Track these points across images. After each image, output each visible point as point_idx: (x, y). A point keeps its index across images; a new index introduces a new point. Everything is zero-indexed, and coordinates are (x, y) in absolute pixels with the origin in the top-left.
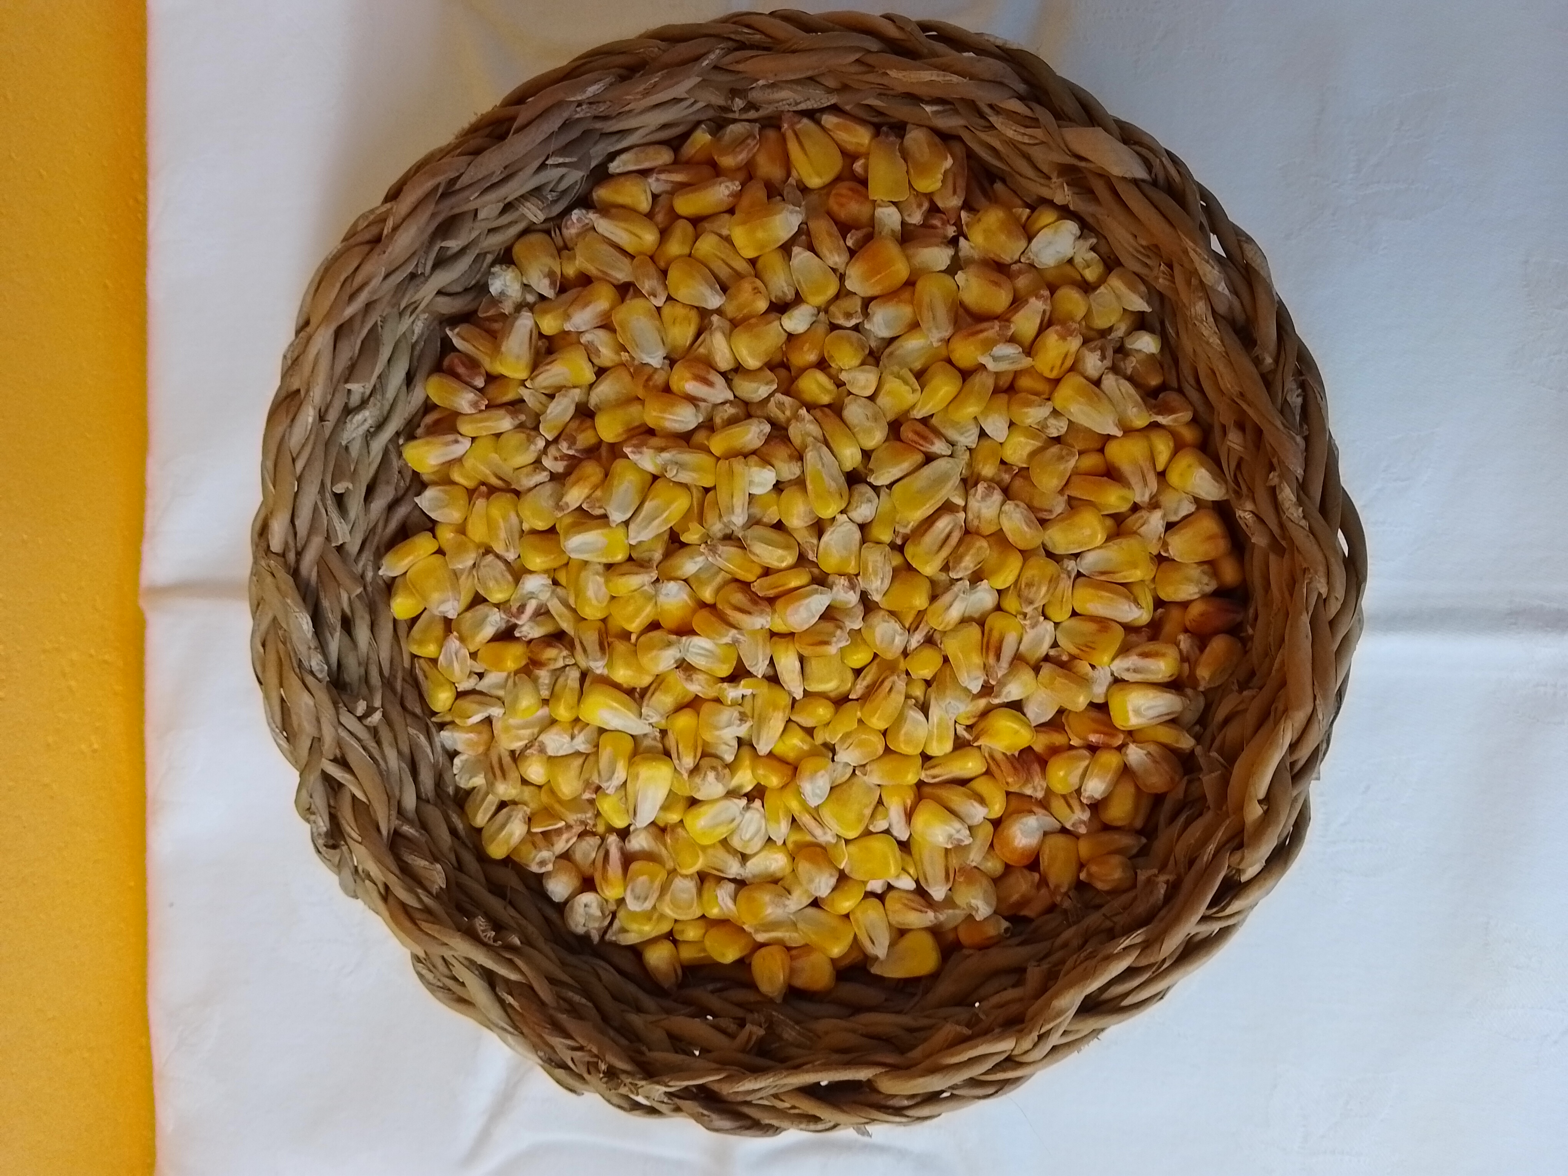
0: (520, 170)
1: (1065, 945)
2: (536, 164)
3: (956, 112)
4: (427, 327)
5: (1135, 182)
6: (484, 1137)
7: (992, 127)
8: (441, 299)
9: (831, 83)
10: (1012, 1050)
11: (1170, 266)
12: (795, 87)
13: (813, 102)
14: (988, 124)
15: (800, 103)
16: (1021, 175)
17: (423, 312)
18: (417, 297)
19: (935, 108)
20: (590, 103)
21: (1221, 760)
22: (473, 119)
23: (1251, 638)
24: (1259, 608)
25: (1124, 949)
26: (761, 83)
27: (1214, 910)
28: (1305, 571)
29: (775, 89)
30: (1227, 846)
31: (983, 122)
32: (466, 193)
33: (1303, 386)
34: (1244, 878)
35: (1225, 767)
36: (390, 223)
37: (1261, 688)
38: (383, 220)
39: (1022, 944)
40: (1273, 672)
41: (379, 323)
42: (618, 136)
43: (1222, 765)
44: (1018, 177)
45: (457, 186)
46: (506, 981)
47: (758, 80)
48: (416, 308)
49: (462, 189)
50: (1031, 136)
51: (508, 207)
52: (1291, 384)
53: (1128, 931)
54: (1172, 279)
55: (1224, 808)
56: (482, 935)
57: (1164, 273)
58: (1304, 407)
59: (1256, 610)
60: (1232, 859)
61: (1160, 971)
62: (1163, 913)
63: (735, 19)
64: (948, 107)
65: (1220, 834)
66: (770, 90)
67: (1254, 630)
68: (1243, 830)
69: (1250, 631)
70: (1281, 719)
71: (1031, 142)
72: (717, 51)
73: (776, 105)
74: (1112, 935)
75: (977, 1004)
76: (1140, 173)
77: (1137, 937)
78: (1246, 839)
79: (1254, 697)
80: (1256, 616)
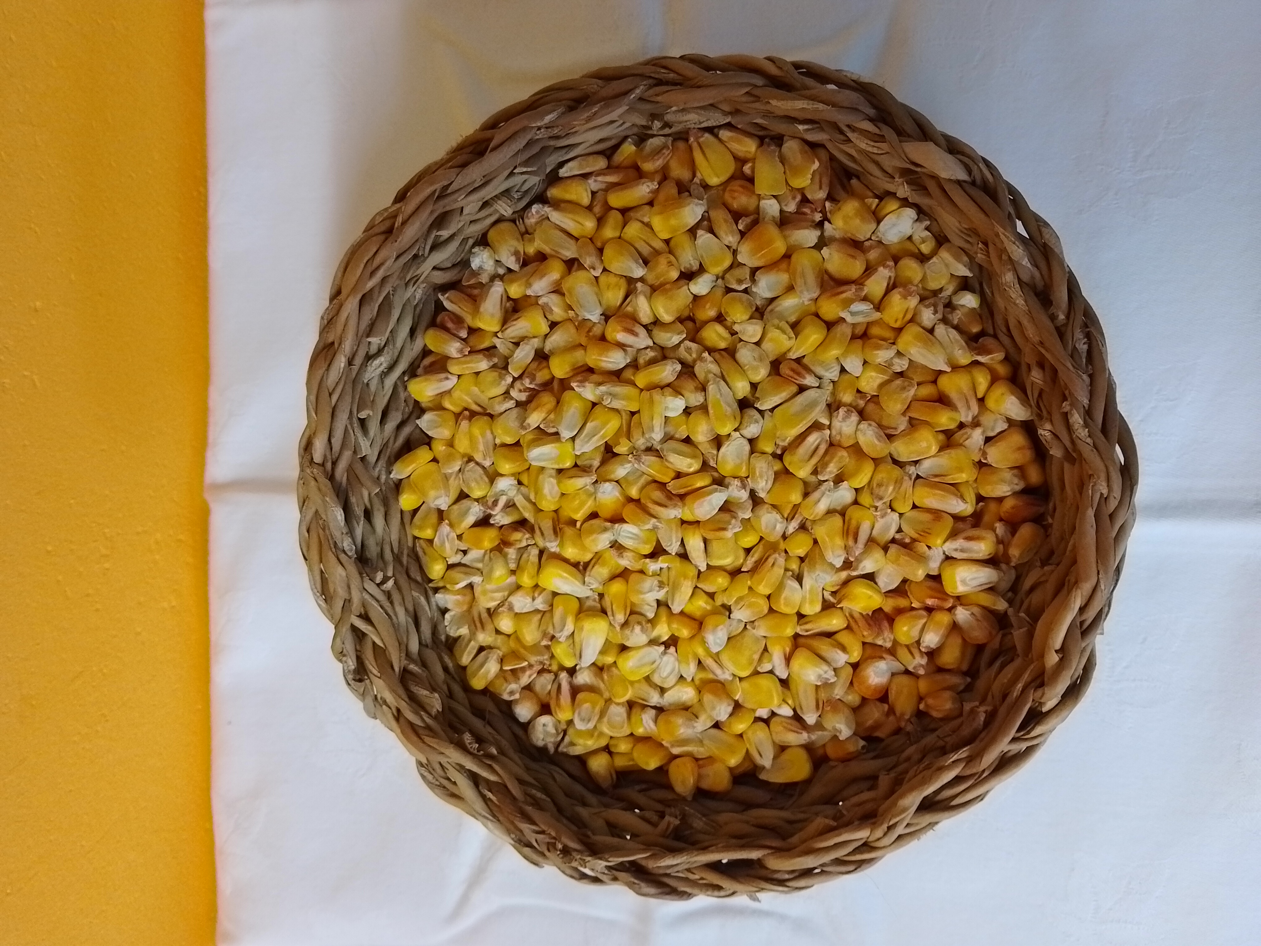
0: (495, 178)
1: (908, 759)
2: (507, 173)
3: (822, 129)
4: (424, 294)
5: (959, 182)
6: (464, 900)
7: (849, 140)
8: (437, 273)
9: (727, 108)
10: (868, 838)
11: (986, 244)
12: (699, 111)
13: (713, 121)
14: (845, 138)
15: (704, 122)
16: (871, 175)
17: (423, 282)
18: (419, 272)
19: (806, 127)
20: (547, 128)
21: (1028, 619)
22: (460, 140)
23: (1051, 525)
24: (1057, 503)
25: (953, 762)
26: (674, 109)
27: (1022, 733)
28: (1090, 476)
29: (684, 113)
30: (1032, 684)
31: (842, 137)
32: (456, 195)
33: (1088, 336)
34: (1045, 709)
35: (1031, 625)
36: (400, 219)
37: (1058, 565)
38: (394, 216)
39: (875, 758)
40: (1068, 552)
41: (391, 292)
42: (566, 149)
43: (1028, 622)
44: (869, 175)
45: (449, 191)
46: (487, 781)
47: (672, 107)
48: (418, 280)
49: (453, 193)
50: (879, 148)
51: (485, 204)
52: (1079, 335)
53: (956, 748)
54: (988, 254)
55: (1030, 656)
56: (469, 746)
57: (982, 250)
58: (1089, 352)
59: (1055, 505)
60: (1035, 695)
61: (981, 779)
62: (982, 735)
63: (652, 62)
64: (816, 126)
65: (1026, 676)
66: (680, 114)
67: (1053, 520)
68: (1043, 673)
69: (1050, 521)
70: (1072, 589)
71: (879, 152)
72: (642, 87)
73: (685, 124)
74: (944, 751)
75: (841, 803)
76: (962, 175)
77: (963, 753)
78: (1046, 679)
79: (1053, 571)
80: (1055, 509)
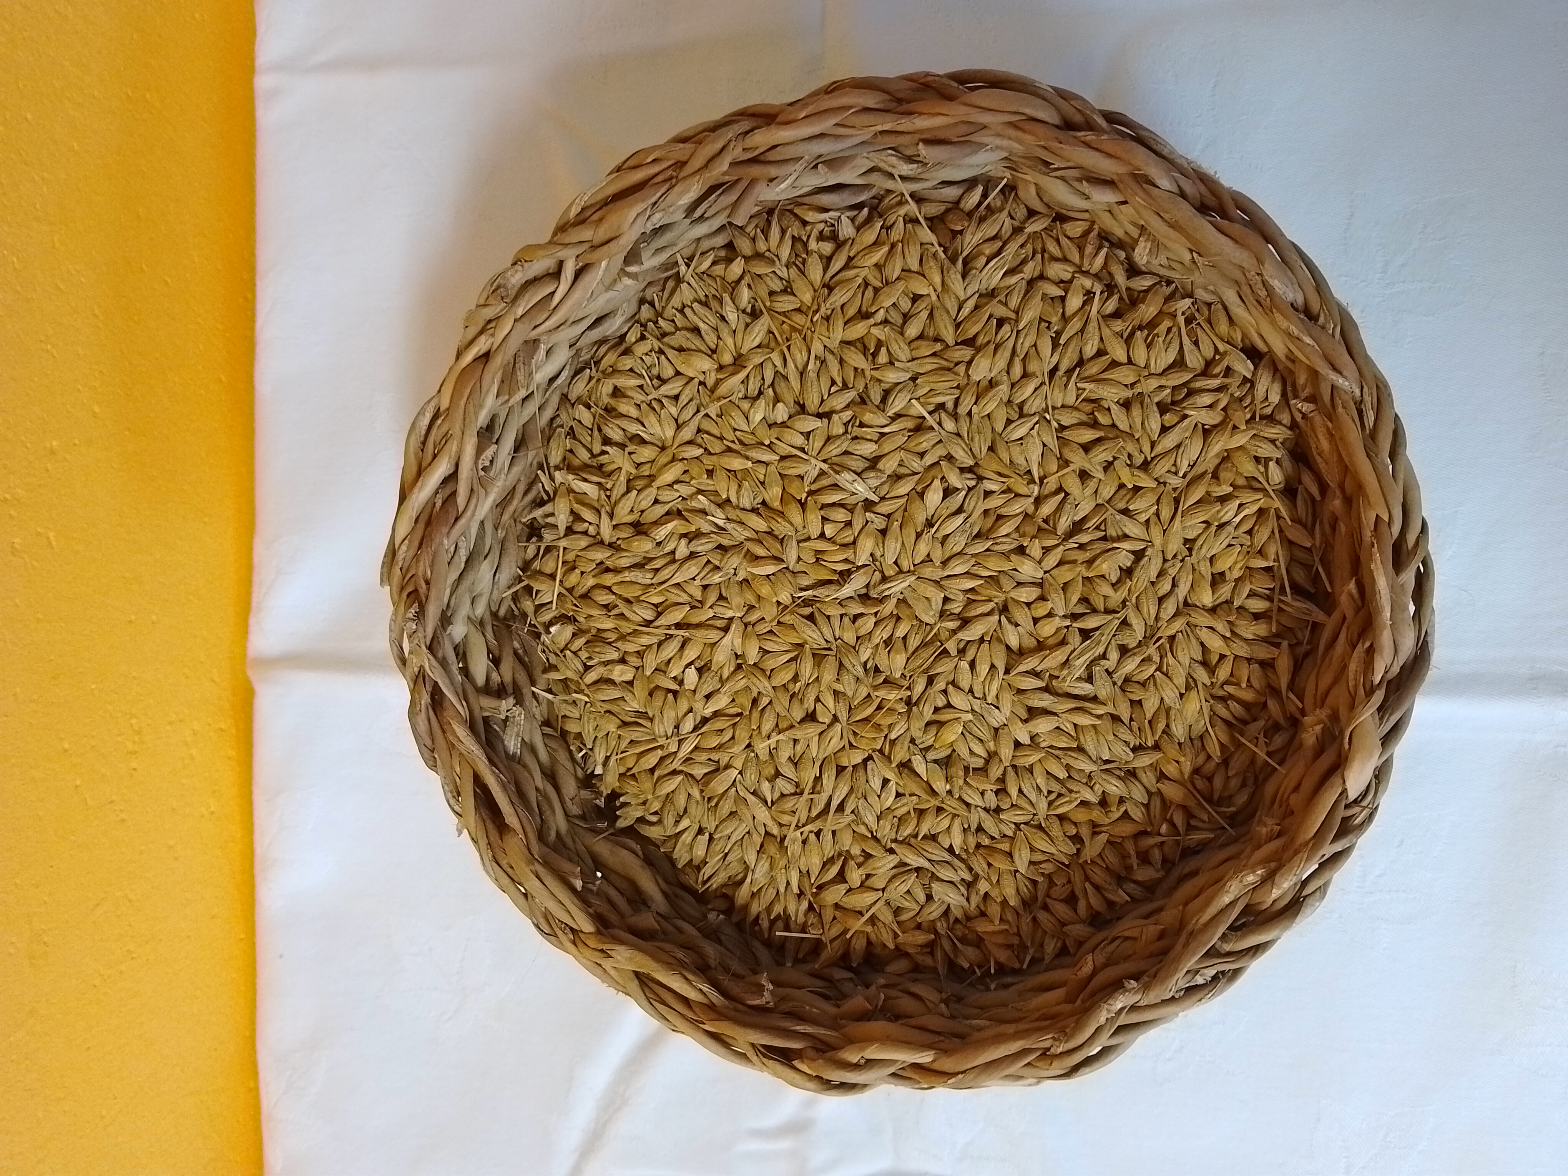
1: (680, 931)
3: (1358, 611)
5: (1344, 792)
7: (1354, 647)
8: (1032, 189)
9: (1349, 486)
10: (581, 931)
11: (1279, 835)
12: (1335, 454)
13: (1326, 468)
14: (1354, 642)
15: (1321, 457)
16: (1319, 672)
19: (1355, 592)
20: (1263, 281)
21: (880, 1003)
22: (1211, 172)
23: (988, 989)
24: (1014, 987)
25: (700, 989)
26: (1330, 424)
27: (764, 1050)
28: (1062, 1031)
29: (1327, 436)
30: (817, 1042)
31: (1355, 639)
32: (1143, 195)
33: (1215, 978)
34: (796, 1063)
35: (876, 1012)
36: (1090, 136)
37: (952, 1017)
38: (1090, 126)
39: (664, 892)
40: (968, 1022)
43: (877, 1005)
44: (1315, 672)
46: (454, 494)
47: (1331, 421)
49: (1144, 190)
50: (1356, 686)
52: (1212, 972)
53: (716, 986)
54: (1270, 839)
55: (844, 1024)
56: (483, 457)
57: (1272, 830)
58: (1197, 987)
59: (1013, 984)
60: (809, 1050)
61: (695, 1023)
62: (740, 1007)
63: (1380, 385)
64: (1359, 602)
65: (823, 1032)
66: (1325, 432)
67: (995, 989)
68: (834, 1050)
69: (993, 986)
70: (934, 1049)
71: (1351, 689)
72: (1347, 383)
73: (1313, 436)
74: (703, 970)
75: (599, 874)
76: (1352, 795)
77: (715, 997)
78: (829, 1054)
79: (943, 1016)
80: (1006, 986)
